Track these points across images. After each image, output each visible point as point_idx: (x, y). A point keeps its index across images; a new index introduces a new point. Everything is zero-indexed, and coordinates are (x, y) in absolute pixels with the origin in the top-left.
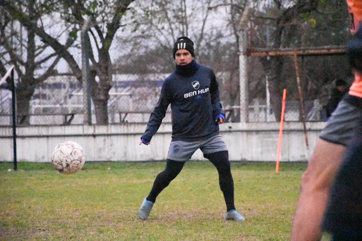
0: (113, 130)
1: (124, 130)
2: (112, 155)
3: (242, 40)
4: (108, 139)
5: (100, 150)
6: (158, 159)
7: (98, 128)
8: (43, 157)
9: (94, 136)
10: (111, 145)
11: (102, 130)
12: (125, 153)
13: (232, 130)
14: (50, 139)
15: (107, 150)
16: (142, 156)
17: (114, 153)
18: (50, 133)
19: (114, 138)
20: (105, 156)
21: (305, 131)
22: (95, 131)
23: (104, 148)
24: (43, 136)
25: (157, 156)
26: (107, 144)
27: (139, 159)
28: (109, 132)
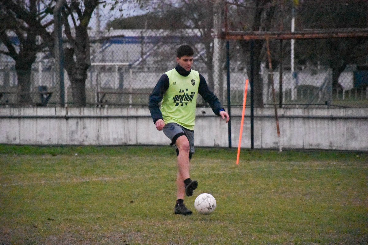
0: (86, 112)
1: (97, 113)
2: (85, 138)
3: (217, 22)
4: (81, 122)
5: (73, 132)
6: (130, 143)
7: (70, 110)
8: (15, 139)
9: (67, 118)
10: (84, 128)
11: (75, 112)
12: (98, 137)
13: (205, 115)
14: (22, 120)
15: (79, 133)
16: (115, 139)
17: (87, 137)
18: (22, 114)
19: (87, 121)
20: (78, 138)
21: (276, 118)
22: (67, 113)
23: (77, 131)
24: (15, 118)
25: (130, 140)
26: (79, 127)
27: (112, 143)
28: (82, 115)
